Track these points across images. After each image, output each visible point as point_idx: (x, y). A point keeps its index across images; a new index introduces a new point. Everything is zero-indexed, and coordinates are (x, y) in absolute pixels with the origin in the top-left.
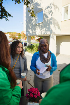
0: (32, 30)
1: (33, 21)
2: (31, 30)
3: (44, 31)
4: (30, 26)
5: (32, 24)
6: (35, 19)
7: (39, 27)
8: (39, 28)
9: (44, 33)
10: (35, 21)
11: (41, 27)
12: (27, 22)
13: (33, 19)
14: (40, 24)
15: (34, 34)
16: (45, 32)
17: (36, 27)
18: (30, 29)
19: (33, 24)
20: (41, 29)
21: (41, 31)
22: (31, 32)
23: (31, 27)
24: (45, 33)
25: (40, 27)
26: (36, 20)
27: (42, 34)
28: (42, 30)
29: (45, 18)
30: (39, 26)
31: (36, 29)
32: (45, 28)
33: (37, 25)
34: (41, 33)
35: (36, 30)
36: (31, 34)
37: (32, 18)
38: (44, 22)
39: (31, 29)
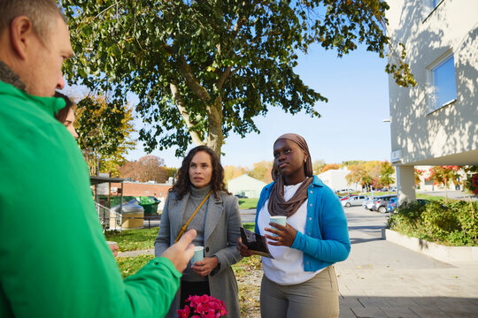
0: (415, 141)
1: (417, 102)
2: (409, 141)
3: (466, 138)
4: (407, 124)
5: (413, 117)
6: (422, 96)
7: (443, 124)
8: (441, 129)
9: (466, 145)
10: (424, 103)
11: (451, 123)
12: (393, 112)
13: (414, 97)
14: (447, 111)
15: (423, 153)
16: (470, 141)
17: (430, 125)
18: (404, 136)
19: (418, 113)
20: (454, 131)
21: (451, 139)
22: (410, 148)
23: (408, 129)
24: (470, 147)
25: (447, 122)
26: (426, 96)
27: (459, 151)
28: (457, 132)
29: (465, 83)
30: (441, 118)
31: (431, 132)
32: (467, 126)
33: (434, 118)
34: (451, 148)
35: (430, 139)
36: (410, 154)
37: (411, 93)
38: (462, 99)
39: (411, 135)
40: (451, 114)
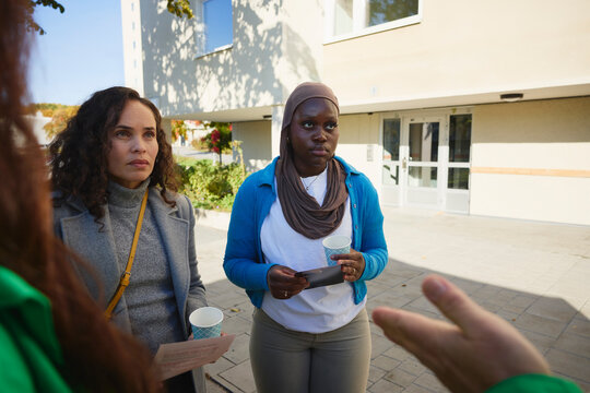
0: (178, 89)
1: (183, 39)
2: (171, 88)
3: (242, 92)
4: (168, 66)
5: (176, 58)
6: (189, 32)
7: (216, 72)
8: (214, 78)
9: (242, 100)
10: (191, 42)
11: (226, 72)
12: (146, 46)
13: (180, 33)
14: (222, 58)
15: (189, 105)
16: (247, 96)
17: (198, 73)
18: (163, 80)
19: (184, 54)
20: (228, 83)
21: (225, 93)
22: (172, 97)
23: (169, 73)
24: (246, 103)
25: (221, 70)
26: (195, 34)
27: (233, 107)
28: (232, 85)
29: (245, 28)
30: (214, 64)
31: (201, 81)
32: (245, 78)
33: (204, 64)
34: (224, 102)
35: (199, 89)
36: (171, 105)
37: (174, 26)
38: (239, 46)
39: (173, 80)
40: (226, 62)
